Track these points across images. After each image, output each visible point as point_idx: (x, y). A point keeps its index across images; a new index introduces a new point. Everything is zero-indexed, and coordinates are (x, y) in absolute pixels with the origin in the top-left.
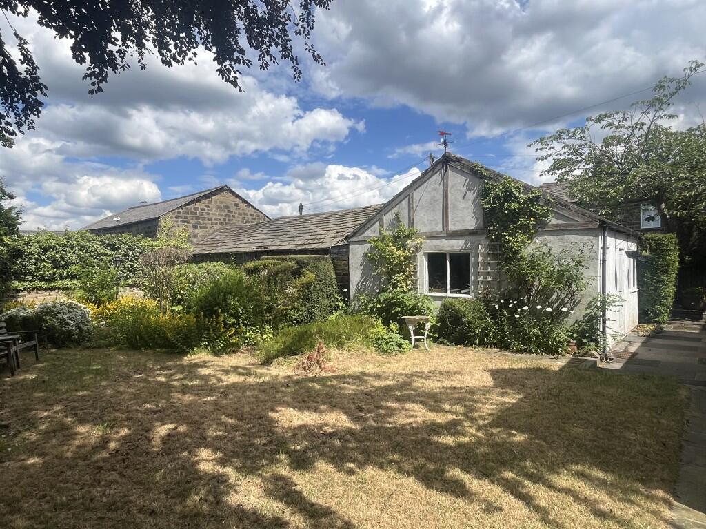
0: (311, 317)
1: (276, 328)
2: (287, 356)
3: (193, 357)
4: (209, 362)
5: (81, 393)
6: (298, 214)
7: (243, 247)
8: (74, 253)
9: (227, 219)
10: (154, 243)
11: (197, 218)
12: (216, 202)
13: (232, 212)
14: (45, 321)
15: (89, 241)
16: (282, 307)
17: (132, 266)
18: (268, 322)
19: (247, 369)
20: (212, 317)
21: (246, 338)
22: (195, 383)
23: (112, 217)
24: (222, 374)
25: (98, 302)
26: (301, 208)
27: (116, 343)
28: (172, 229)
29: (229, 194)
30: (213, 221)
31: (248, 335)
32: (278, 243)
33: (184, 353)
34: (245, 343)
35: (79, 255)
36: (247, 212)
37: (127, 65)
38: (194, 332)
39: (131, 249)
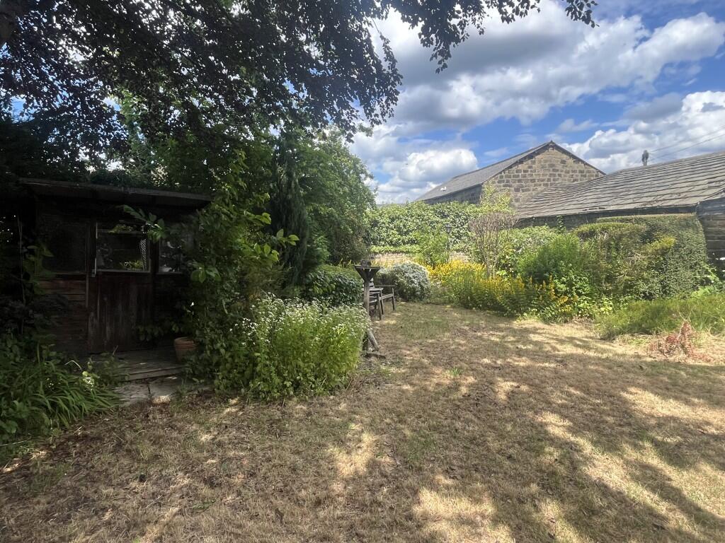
0: (665, 291)
1: (616, 301)
2: (636, 334)
3: (523, 322)
4: (540, 329)
5: (430, 341)
6: (641, 164)
7: (572, 208)
8: (413, 222)
9: (552, 178)
10: (478, 210)
11: (519, 181)
12: (540, 162)
13: (558, 170)
14: (397, 278)
15: (424, 211)
16: (627, 277)
17: (458, 231)
18: (607, 293)
19: (584, 341)
20: (542, 283)
21: (579, 309)
22: (529, 347)
23: (438, 188)
24: (557, 343)
25: (434, 265)
26: (645, 157)
27: (450, 302)
28: (495, 195)
29: (555, 151)
30: (537, 182)
31: (582, 305)
32: (619, 202)
33: (513, 317)
34: (578, 314)
35: (417, 223)
36: (576, 169)
37: (467, 35)
38: (523, 298)
39: (458, 216)
